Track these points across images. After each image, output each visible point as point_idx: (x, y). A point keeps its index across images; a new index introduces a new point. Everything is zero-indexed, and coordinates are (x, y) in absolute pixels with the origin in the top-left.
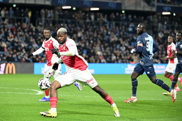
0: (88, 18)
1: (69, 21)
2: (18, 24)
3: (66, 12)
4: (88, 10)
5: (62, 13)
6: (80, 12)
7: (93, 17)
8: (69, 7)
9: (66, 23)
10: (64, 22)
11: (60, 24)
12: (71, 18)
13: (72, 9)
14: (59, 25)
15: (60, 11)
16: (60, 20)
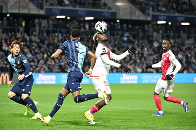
0: (82, 28)
1: (63, 30)
2: (11, 33)
3: (60, 22)
4: (82, 19)
5: (56, 23)
6: (75, 21)
7: (87, 26)
8: (64, 17)
9: (61, 32)
10: (59, 32)
11: (55, 33)
12: (66, 28)
13: (66, 18)
14: (53, 35)
15: (55, 20)
16: (55, 29)
